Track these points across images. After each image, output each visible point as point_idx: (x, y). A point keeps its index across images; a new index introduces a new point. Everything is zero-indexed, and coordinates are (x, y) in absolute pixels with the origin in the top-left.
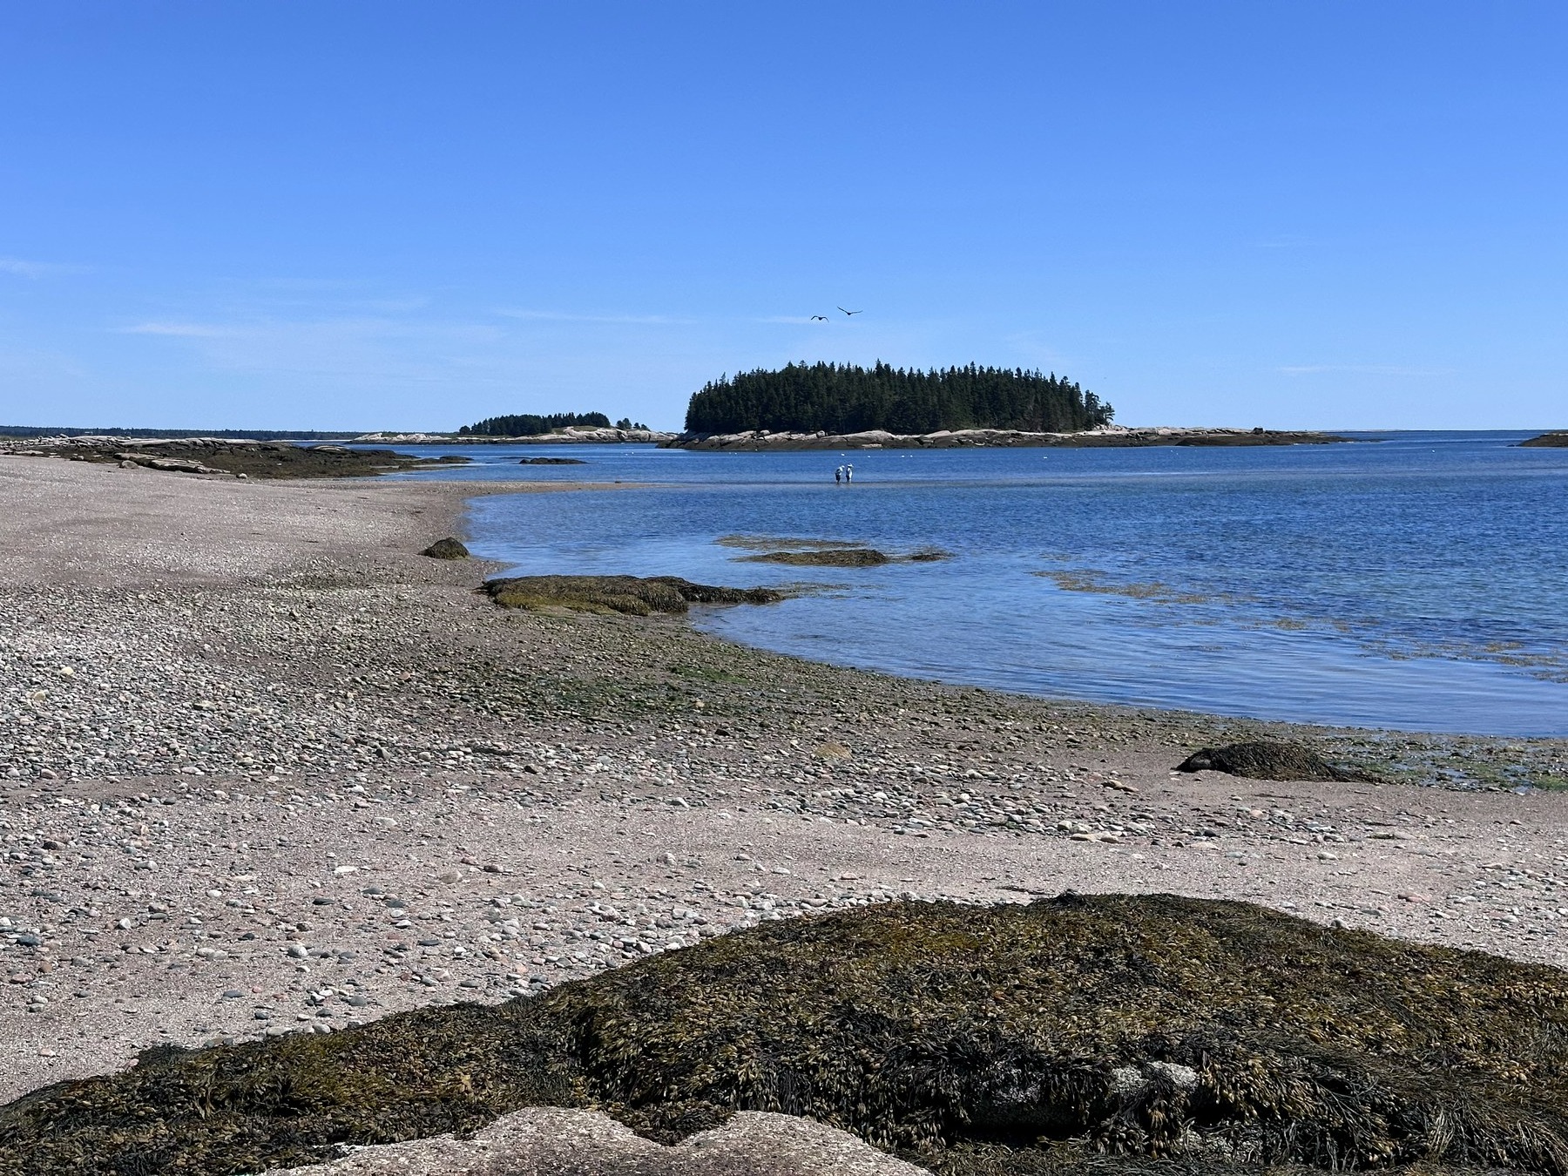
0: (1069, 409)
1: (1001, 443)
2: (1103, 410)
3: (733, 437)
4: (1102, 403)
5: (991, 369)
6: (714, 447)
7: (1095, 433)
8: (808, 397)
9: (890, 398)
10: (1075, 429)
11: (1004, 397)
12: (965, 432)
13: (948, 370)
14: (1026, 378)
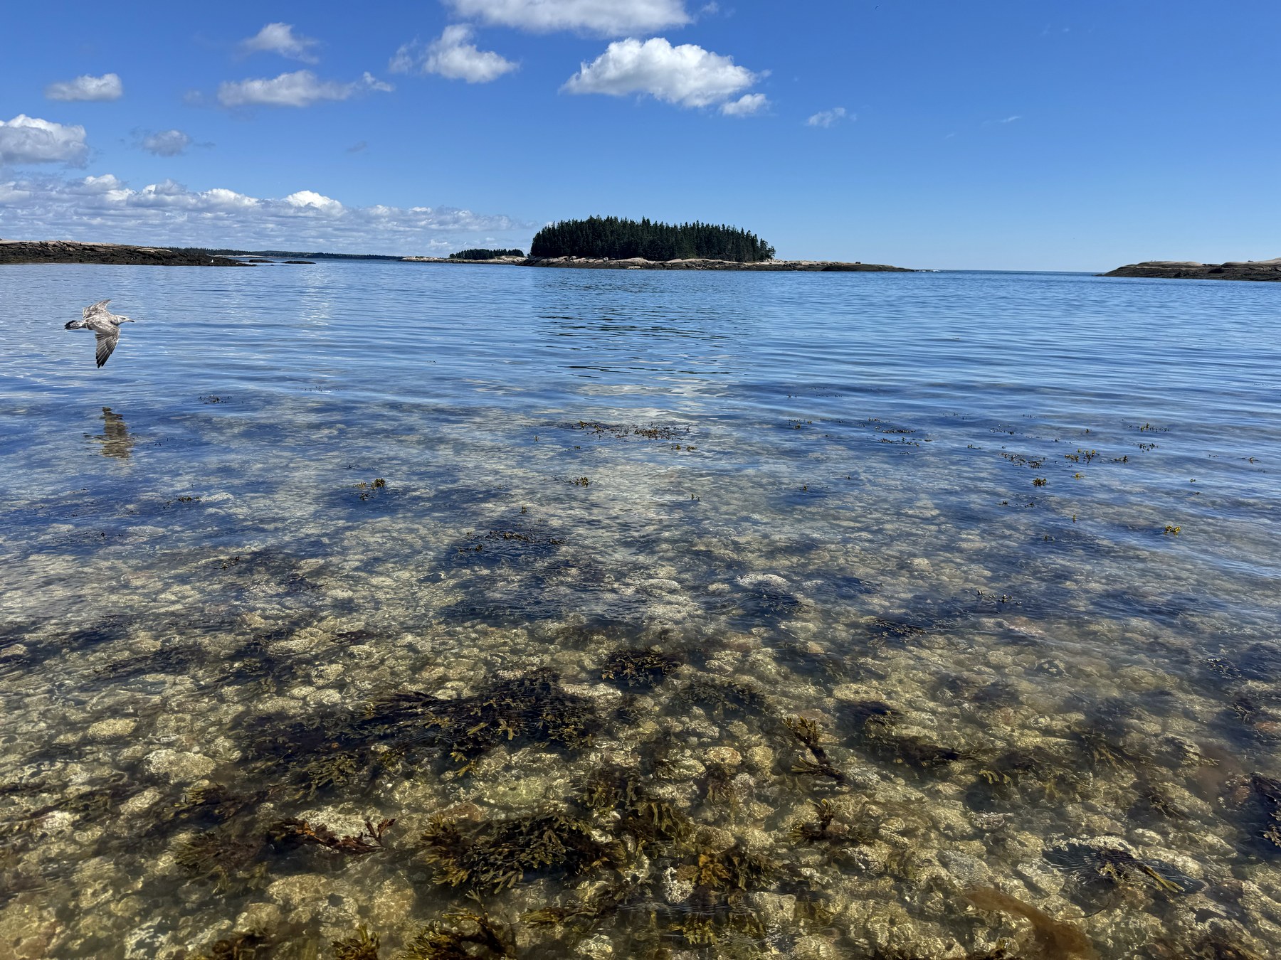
0: (751, 249)
1: (712, 268)
2: (769, 251)
3: (555, 260)
4: (769, 247)
5: (708, 226)
6: (543, 265)
7: (766, 263)
8: (600, 236)
9: (647, 238)
10: (754, 260)
11: (715, 240)
12: (693, 260)
13: (684, 225)
14: (728, 230)
